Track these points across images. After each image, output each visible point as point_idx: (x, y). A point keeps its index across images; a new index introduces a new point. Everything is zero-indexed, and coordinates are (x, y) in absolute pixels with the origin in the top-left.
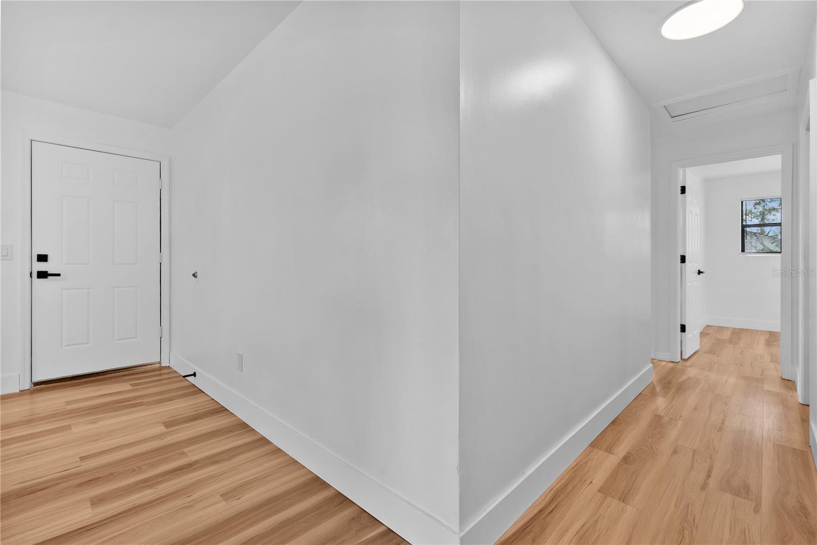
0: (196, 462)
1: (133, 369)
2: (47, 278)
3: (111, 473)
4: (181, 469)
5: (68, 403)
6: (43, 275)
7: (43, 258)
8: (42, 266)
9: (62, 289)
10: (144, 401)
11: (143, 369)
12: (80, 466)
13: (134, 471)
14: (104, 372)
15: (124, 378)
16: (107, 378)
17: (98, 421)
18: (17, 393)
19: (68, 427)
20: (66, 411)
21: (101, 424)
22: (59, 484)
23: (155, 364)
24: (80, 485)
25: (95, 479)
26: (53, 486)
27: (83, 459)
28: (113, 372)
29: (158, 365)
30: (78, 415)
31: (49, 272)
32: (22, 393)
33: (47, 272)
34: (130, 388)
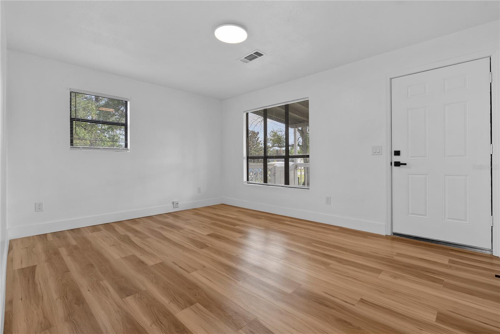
1: (462, 247)
2: (399, 166)
5: (399, 255)
6: (398, 164)
7: (397, 153)
8: (397, 159)
9: (409, 174)
10: (446, 280)
11: (472, 250)
12: (354, 305)
14: (438, 241)
15: (451, 252)
16: (437, 247)
17: (399, 278)
18: (384, 236)
19: (379, 271)
20: (391, 259)
21: (399, 281)
22: (334, 309)
23: (486, 250)
27: (362, 301)
28: (444, 244)
29: (489, 253)
30: (393, 266)
31: (401, 162)
32: (387, 237)
33: (400, 162)
34: (446, 262)
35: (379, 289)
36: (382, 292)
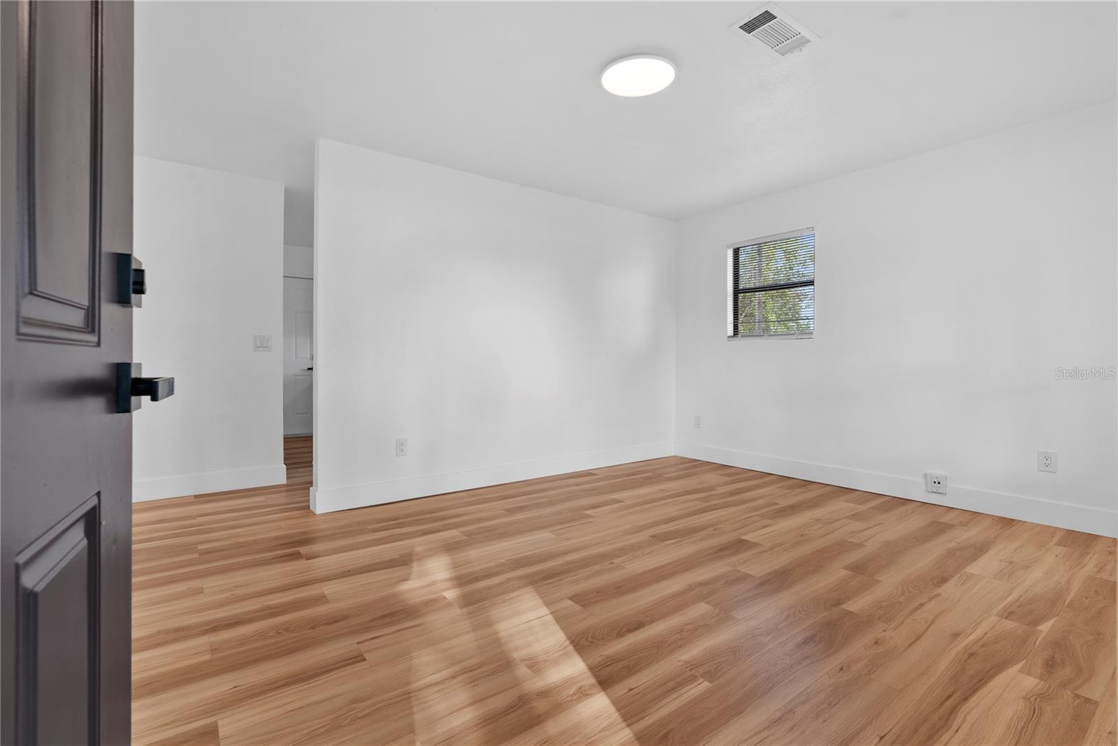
0: (204, 633)
3: (314, 628)
4: (227, 625)
12: (358, 643)
13: (287, 630)
22: (371, 621)
24: (345, 618)
25: (331, 623)
26: (375, 619)
27: (358, 658)
35: (369, 702)
36: (355, 701)
